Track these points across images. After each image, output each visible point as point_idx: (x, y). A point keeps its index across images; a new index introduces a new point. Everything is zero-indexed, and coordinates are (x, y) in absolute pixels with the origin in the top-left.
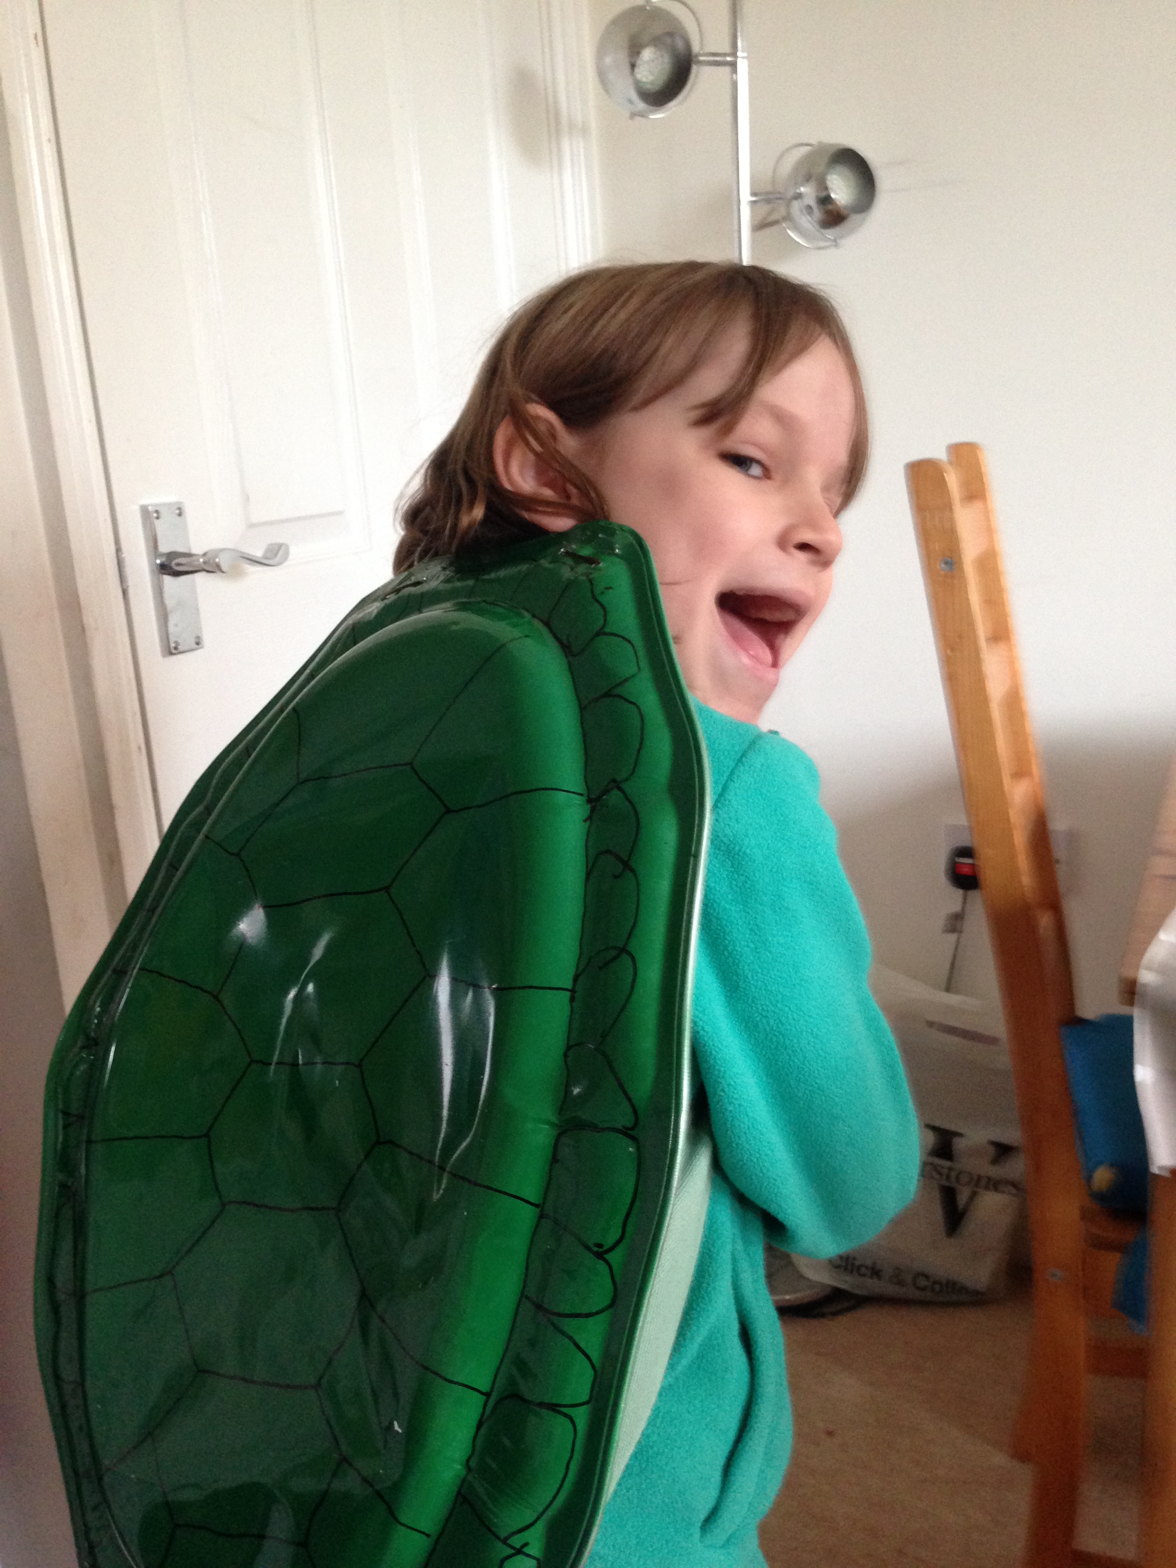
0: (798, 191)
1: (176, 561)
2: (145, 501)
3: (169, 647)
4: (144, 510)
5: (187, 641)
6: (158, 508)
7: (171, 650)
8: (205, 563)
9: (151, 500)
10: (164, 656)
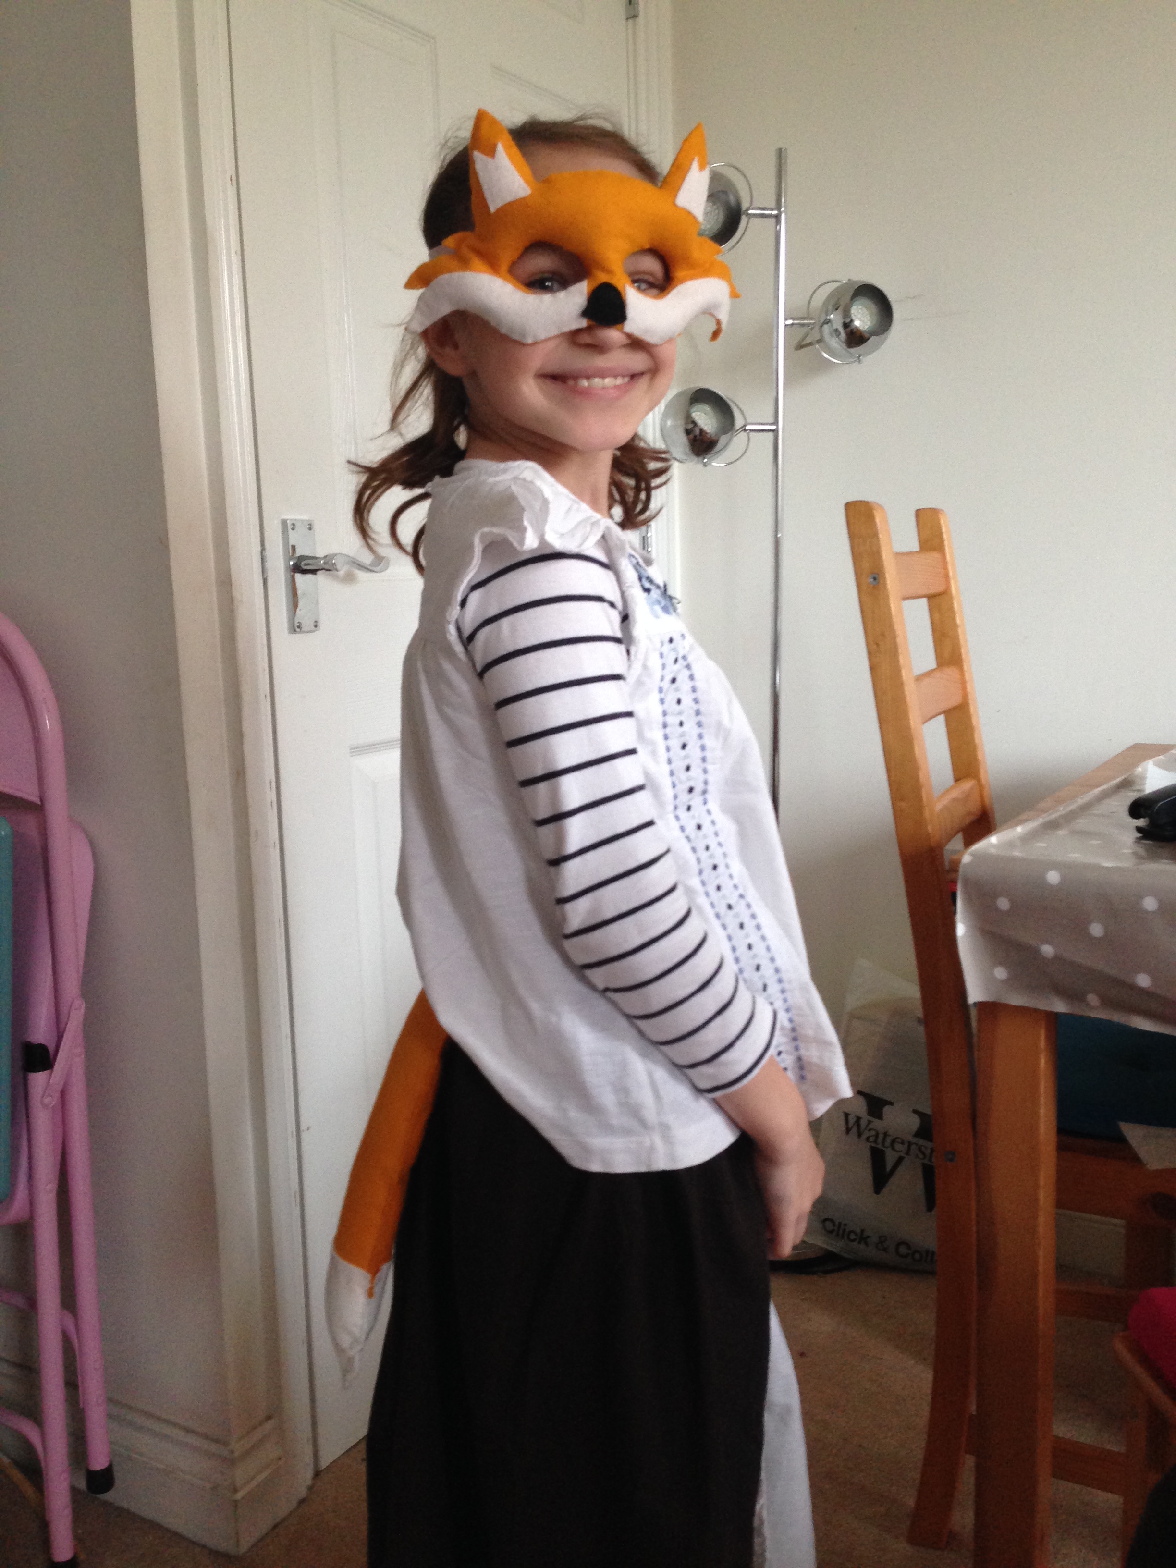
0: (828, 318)
1: (303, 563)
2: (285, 517)
3: (294, 626)
4: (284, 523)
5: (307, 624)
6: (294, 522)
7: (295, 628)
8: (325, 563)
9: (290, 516)
10: (290, 632)
